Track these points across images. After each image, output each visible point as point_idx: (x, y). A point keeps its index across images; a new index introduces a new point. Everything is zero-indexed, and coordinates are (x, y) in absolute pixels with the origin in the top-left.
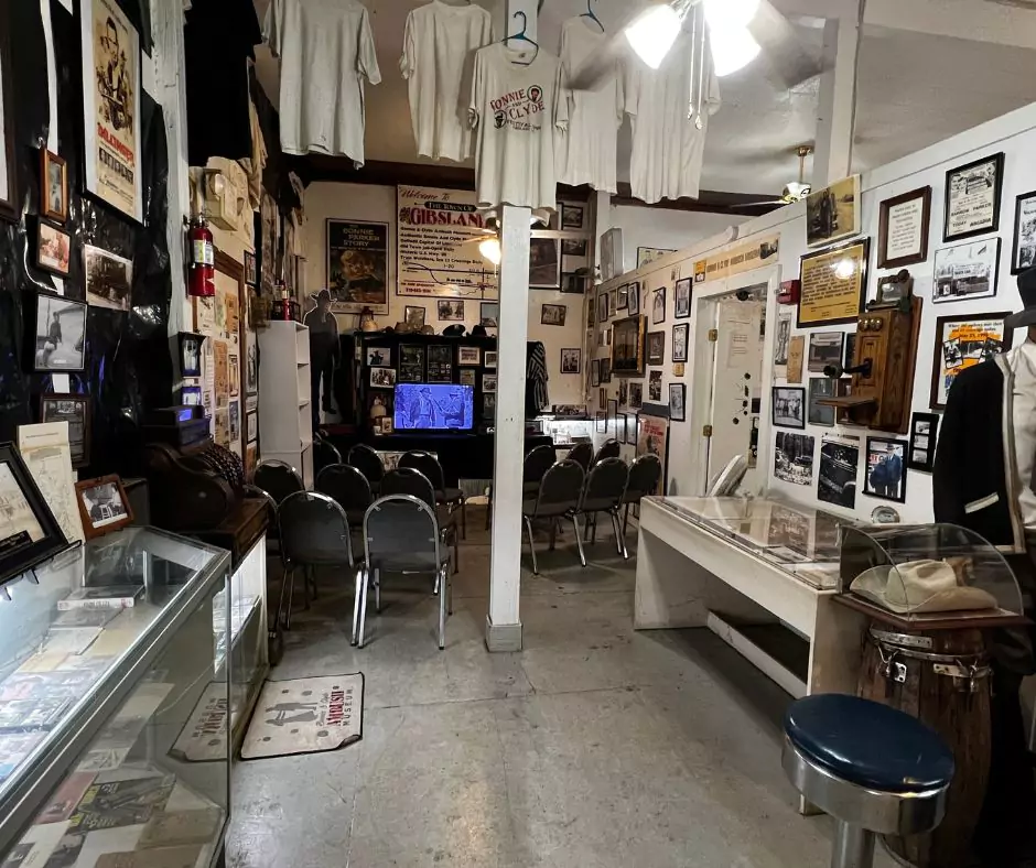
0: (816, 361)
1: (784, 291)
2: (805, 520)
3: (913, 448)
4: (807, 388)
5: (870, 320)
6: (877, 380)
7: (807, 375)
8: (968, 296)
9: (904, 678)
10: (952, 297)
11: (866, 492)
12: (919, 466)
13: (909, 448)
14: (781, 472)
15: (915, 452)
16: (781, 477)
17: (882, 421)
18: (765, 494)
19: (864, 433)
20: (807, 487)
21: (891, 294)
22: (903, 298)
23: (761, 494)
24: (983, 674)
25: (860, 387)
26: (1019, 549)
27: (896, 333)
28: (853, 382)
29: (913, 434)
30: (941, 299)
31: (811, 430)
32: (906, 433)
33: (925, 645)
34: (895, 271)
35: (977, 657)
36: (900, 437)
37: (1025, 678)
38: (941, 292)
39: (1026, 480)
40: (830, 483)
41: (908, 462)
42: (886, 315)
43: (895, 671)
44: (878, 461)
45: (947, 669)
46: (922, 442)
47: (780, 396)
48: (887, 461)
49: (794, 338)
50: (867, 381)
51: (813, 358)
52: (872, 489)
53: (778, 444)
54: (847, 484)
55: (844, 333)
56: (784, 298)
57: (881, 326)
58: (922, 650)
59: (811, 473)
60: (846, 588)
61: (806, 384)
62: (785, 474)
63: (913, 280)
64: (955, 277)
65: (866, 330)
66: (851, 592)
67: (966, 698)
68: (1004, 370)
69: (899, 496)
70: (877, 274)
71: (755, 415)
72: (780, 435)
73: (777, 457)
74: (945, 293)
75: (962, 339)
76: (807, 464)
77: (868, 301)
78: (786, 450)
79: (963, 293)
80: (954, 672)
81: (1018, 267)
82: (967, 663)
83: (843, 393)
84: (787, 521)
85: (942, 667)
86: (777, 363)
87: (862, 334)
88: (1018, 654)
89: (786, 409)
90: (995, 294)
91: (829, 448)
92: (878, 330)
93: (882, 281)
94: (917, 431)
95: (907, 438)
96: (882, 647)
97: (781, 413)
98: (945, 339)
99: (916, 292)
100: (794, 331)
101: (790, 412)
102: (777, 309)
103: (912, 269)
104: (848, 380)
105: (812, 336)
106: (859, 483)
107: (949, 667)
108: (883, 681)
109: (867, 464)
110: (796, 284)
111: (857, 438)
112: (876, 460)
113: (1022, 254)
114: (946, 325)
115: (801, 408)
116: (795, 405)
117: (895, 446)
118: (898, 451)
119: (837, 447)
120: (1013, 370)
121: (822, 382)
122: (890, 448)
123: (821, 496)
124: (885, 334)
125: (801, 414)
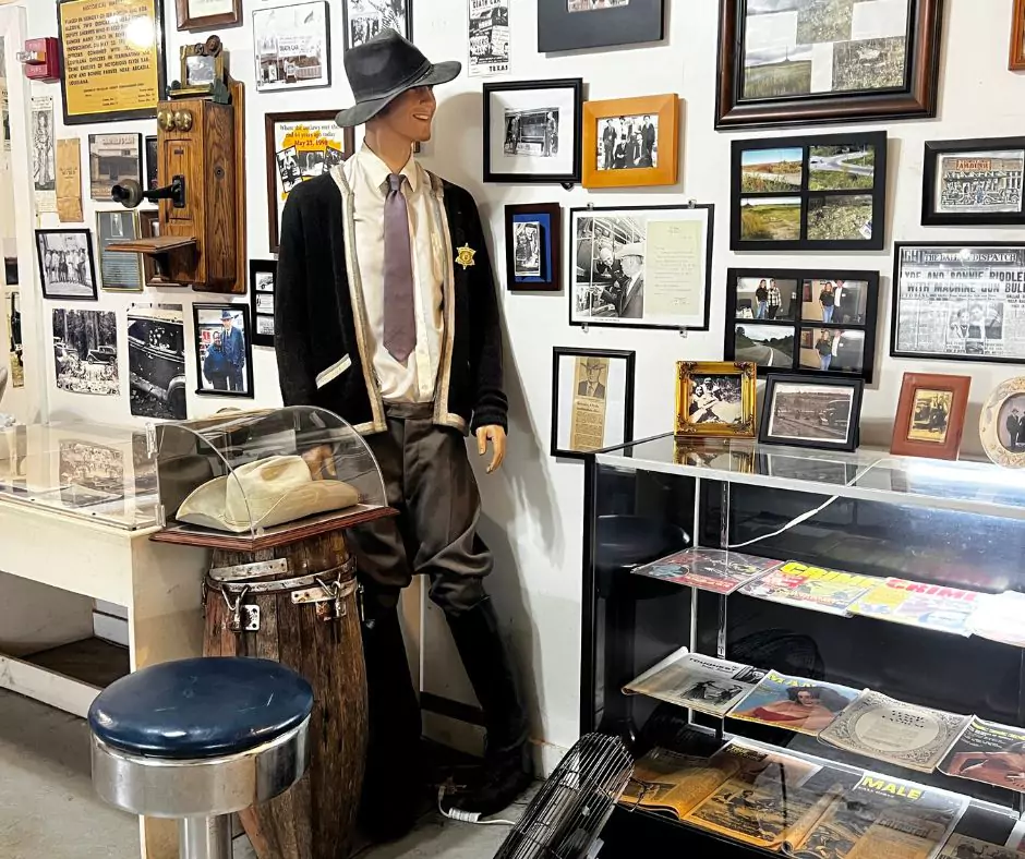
0: (101, 182)
1: (34, 56)
2: (116, 455)
3: (255, 314)
4: (93, 230)
5: (174, 113)
6: (195, 210)
7: (91, 208)
8: (299, 84)
9: (257, 623)
10: (280, 84)
11: (200, 391)
12: (265, 341)
13: (250, 313)
14: (67, 378)
15: (259, 319)
16: (69, 387)
17: (208, 275)
18: (44, 420)
19: (187, 297)
20: (112, 397)
21: (200, 75)
22: (218, 81)
23: (38, 420)
24: (348, 591)
25: (172, 223)
26: (378, 425)
27: (214, 137)
28: (162, 215)
29: (254, 293)
30: (268, 86)
31: (108, 302)
32: (245, 293)
33: (278, 570)
34: (202, 38)
35: (341, 570)
36: (237, 300)
37: (402, 589)
38: (266, 75)
39: (379, 335)
40: (147, 386)
41: (252, 337)
42: (196, 105)
43: (245, 617)
44: (212, 341)
45: (307, 595)
46: (267, 304)
47: (50, 248)
48: (224, 337)
49: (61, 142)
50: (179, 212)
51: (97, 176)
52: (208, 385)
53: (58, 332)
54: (172, 383)
55: (140, 135)
56: (36, 69)
57: (191, 124)
58: (277, 577)
59: (116, 374)
60: (171, 519)
61: (90, 222)
62: (75, 380)
63: (228, 53)
64: (281, 55)
65: (170, 130)
66: (180, 523)
67: (333, 626)
68: (341, 187)
69: (246, 390)
70: (179, 40)
71: (12, 288)
72: (58, 314)
73: (58, 353)
74: (271, 77)
75: (299, 148)
76: (109, 358)
77: (169, 84)
78: (73, 339)
79: (291, 79)
80: (316, 596)
81: (351, 47)
82: (329, 582)
83: (148, 232)
84: (86, 463)
85: (301, 593)
86: (38, 186)
87: (167, 136)
88: (388, 562)
89: (64, 268)
90: (330, 83)
91: (139, 329)
92: (186, 130)
93: (187, 52)
94: (258, 288)
95: (246, 299)
96: (226, 589)
97: (55, 275)
98: (279, 147)
99: (234, 75)
100: (62, 131)
101: (71, 272)
102: (26, 89)
103: (226, 36)
104: (154, 214)
105: (92, 139)
106: (190, 379)
107: (309, 591)
108: (232, 636)
109: (198, 346)
110: (54, 46)
111: (179, 308)
112: (209, 341)
113: (353, 29)
114: (278, 125)
115: (87, 264)
116: (78, 260)
117: (233, 313)
118: (237, 321)
119: (152, 324)
120: (351, 187)
121: (117, 217)
122: (225, 317)
123: (136, 409)
124: (197, 136)
125: (88, 275)
